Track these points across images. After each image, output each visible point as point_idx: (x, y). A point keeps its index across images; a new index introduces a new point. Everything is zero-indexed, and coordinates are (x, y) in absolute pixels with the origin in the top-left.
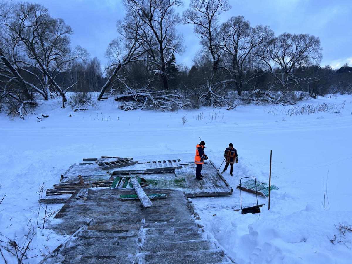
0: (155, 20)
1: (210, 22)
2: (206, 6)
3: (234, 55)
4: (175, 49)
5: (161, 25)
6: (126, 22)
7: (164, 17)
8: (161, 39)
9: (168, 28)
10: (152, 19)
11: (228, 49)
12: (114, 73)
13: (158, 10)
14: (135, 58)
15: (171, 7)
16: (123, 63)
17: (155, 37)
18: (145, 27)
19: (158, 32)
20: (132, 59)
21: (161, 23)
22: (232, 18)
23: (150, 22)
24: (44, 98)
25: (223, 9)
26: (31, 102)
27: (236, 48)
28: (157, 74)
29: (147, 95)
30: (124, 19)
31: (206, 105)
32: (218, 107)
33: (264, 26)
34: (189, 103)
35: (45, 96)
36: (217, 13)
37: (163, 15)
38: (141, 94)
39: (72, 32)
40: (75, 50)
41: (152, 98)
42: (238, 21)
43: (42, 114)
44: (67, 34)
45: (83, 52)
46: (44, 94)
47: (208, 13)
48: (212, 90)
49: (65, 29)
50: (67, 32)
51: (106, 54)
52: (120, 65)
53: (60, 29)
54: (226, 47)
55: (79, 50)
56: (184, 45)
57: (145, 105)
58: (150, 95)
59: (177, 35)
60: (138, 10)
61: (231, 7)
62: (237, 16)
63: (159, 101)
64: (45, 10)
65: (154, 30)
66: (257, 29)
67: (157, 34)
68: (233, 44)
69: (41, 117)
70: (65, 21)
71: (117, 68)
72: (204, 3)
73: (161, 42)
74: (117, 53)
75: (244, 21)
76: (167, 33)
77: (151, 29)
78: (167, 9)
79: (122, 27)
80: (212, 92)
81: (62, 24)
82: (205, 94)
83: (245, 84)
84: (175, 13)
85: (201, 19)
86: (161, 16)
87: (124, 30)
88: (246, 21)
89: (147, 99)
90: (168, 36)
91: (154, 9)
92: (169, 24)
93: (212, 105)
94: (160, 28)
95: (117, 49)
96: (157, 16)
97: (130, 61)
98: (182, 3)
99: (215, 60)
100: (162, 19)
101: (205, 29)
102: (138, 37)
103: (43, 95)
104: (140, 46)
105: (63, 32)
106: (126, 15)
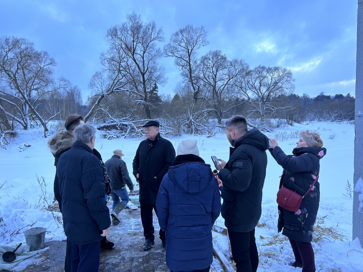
0: (137, 54)
1: (189, 56)
2: (186, 41)
3: (213, 86)
4: (157, 80)
5: (143, 58)
6: (109, 54)
7: (146, 50)
8: (144, 71)
9: (150, 61)
10: (135, 52)
11: (207, 80)
12: (96, 103)
13: (140, 45)
14: (118, 88)
15: (153, 42)
16: (107, 93)
17: (137, 69)
18: (128, 60)
19: (141, 65)
20: (115, 90)
21: (143, 56)
22: (210, 52)
23: (133, 55)
24: (23, 128)
25: (201, 44)
26: (11, 131)
27: (215, 79)
28: (139, 104)
29: (130, 123)
30: (107, 52)
31: (188, 133)
32: (199, 135)
33: (240, 60)
34: (171, 131)
35: (25, 125)
36: (195, 48)
37: (145, 49)
38: (124, 123)
39: (56, 64)
40: (58, 81)
41: (135, 127)
42: (216, 54)
43: (24, 144)
44: (50, 66)
45: (66, 82)
46: (23, 123)
47: (187, 47)
48: (193, 118)
49: (49, 61)
50: (51, 64)
51: (89, 85)
52: (103, 95)
53: (44, 61)
54: (205, 78)
55: (62, 80)
56: (166, 77)
57: (128, 133)
58: (133, 124)
59: (158, 67)
60: (121, 44)
61: (208, 43)
62: (215, 50)
63: (142, 129)
64: (30, 44)
65: (136, 63)
66: (234, 62)
67: (140, 67)
68: (212, 76)
69: (23, 147)
70: (48, 53)
71: (100, 98)
72: (184, 38)
73: (143, 75)
74: (100, 84)
75: (221, 55)
76: (149, 66)
77: (134, 61)
78: (149, 44)
79: (105, 59)
80: (193, 120)
81: (46, 56)
82: (187, 123)
83: (225, 113)
84: (157, 48)
85: (181, 53)
86: (143, 50)
87: (107, 62)
88: (223, 55)
89: (130, 128)
90: (150, 69)
91: (137, 44)
92: (151, 58)
93: (193, 132)
94: (142, 61)
95: (101, 80)
96: (139, 50)
97: (113, 91)
98: (163, 38)
99: (195, 91)
100: (144, 52)
101: (185, 62)
102: (121, 69)
103: (23, 125)
104: (123, 77)
105: (46, 63)
106: (109, 49)
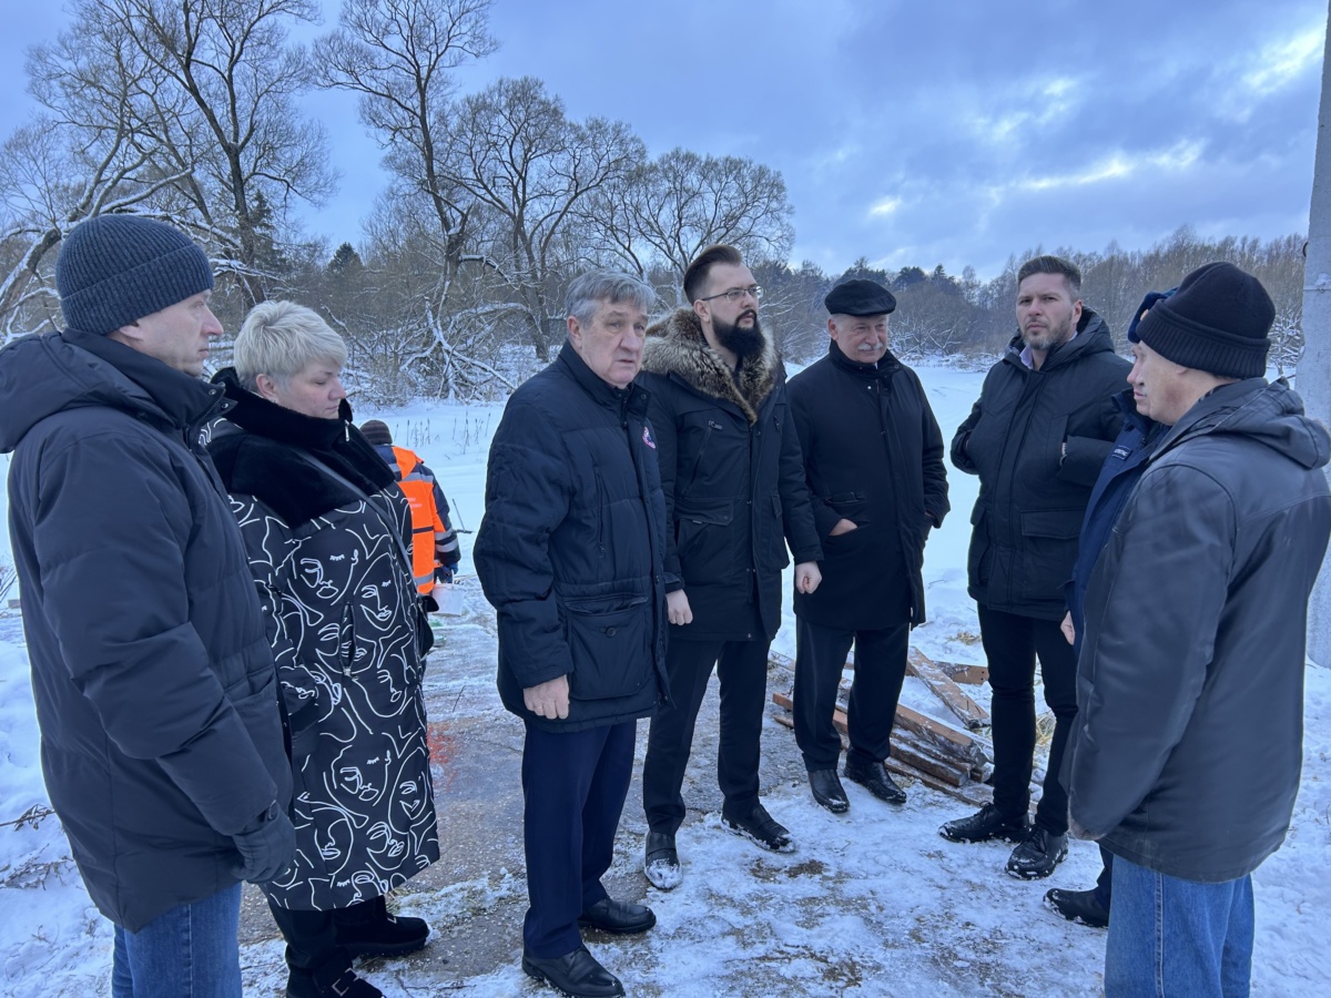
0: (203, 63)
1: (422, 91)
2: (406, 32)
3: (513, 217)
4: (294, 179)
5: (230, 82)
7: (241, 53)
8: (236, 140)
9: (261, 100)
10: (193, 58)
11: (489, 192)
15: (270, 19)
21: (230, 76)
22: (501, 83)
23: (186, 68)
27: (520, 189)
28: (223, 273)
31: (430, 393)
32: (475, 401)
33: (612, 122)
34: (367, 386)
37: (238, 46)
42: (522, 94)
47: (414, 56)
48: (445, 338)
52: (54, 231)
54: (483, 184)
59: (298, 129)
62: (519, 78)
65: (201, 103)
66: (591, 129)
67: (218, 119)
68: (507, 175)
71: (39, 247)
72: (399, 17)
73: (233, 153)
75: (543, 97)
76: (256, 118)
77: (188, 94)
78: (252, 25)
79: (50, 76)
80: (446, 346)
82: (423, 355)
84: (289, 44)
85: (389, 76)
86: (229, 50)
88: (551, 98)
90: (261, 132)
91: (201, 20)
92: (263, 85)
93: (452, 393)
94: (228, 96)
98: (313, 9)
99: (452, 232)
100: (233, 61)
101: (407, 114)
